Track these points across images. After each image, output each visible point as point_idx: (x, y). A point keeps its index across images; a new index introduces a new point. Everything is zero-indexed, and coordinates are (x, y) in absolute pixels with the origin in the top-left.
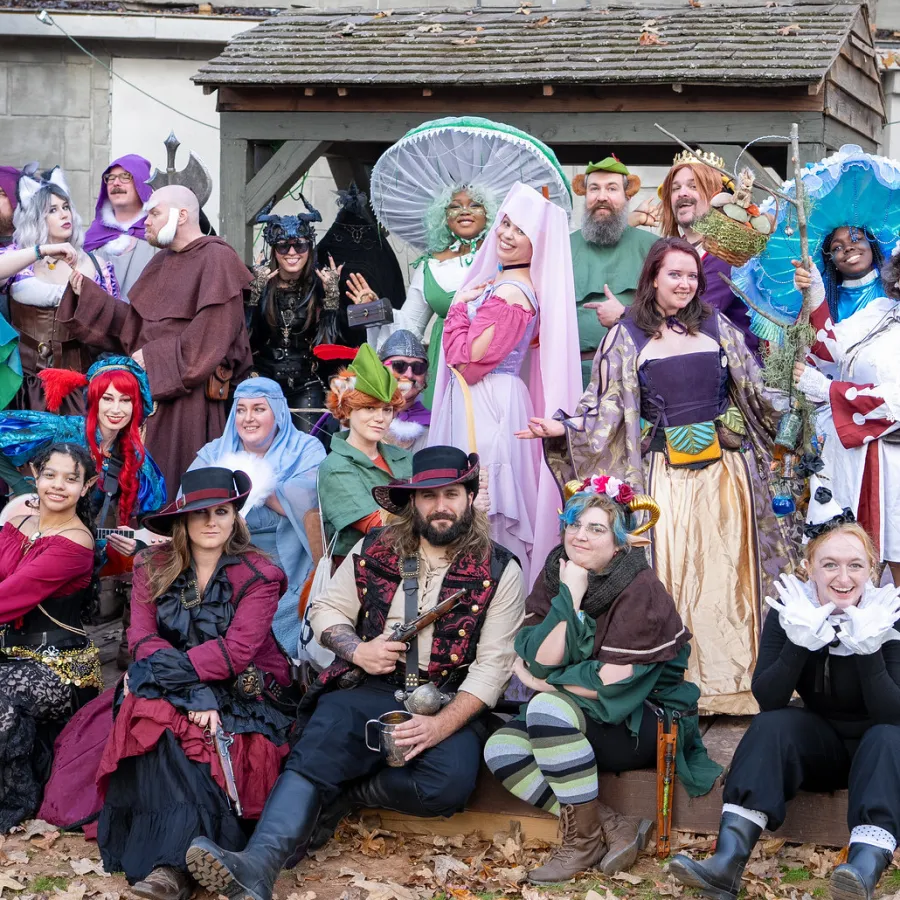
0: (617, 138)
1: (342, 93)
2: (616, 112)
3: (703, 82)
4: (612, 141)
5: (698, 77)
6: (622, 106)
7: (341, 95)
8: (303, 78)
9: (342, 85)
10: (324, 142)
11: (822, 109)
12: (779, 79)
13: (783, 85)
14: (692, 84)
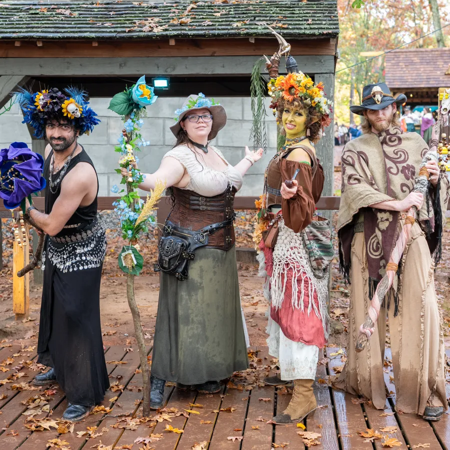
0: (212, 71)
1: (40, 44)
2: (211, 56)
3: (267, 36)
4: (209, 73)
5: (265, 34)
6: (215, 52)
7: (39, 45)
8: (14, 35)
9: (39, 39)
10: (27, 76)
11: (334, 54)
12: (314, 35)
13: (315, 38)
14: (261, 37)
